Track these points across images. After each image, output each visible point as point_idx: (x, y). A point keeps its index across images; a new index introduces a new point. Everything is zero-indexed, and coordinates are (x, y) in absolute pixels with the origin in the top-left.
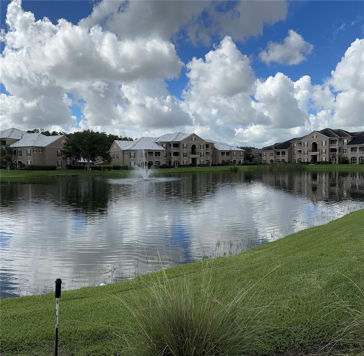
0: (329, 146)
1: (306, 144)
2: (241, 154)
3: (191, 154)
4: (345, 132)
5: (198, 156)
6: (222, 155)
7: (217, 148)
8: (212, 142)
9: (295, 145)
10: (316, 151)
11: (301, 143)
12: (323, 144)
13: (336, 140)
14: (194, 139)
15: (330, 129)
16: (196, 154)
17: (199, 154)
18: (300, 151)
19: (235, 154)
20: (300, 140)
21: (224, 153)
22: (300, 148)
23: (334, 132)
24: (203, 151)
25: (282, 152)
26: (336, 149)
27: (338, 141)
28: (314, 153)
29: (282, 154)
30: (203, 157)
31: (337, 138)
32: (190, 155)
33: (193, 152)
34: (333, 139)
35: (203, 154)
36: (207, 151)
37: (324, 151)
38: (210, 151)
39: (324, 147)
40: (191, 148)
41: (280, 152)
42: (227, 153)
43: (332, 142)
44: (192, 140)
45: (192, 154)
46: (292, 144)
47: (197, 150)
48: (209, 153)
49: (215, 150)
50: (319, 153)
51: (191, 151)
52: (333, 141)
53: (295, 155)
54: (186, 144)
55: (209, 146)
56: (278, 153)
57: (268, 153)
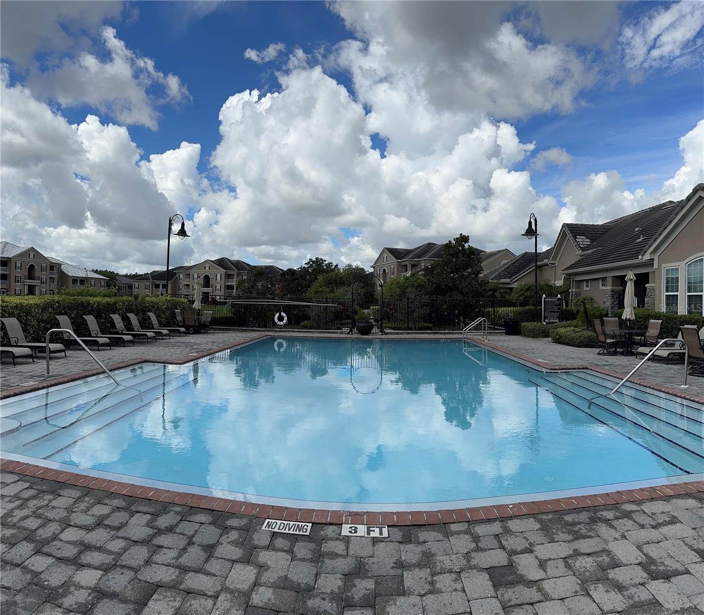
0: (225, 282)
1: (196, 276)
2: (102, 284)
3: (27, 278)
4: (245, 265)
5: (37, 283)
6: (73, 283)
7: (66, 272)
8: (59, 262)
9: (181, 277)
10: (209, 287)
11: (189, 275)
12: (218, 279)
13: (234, 275)
14: (32, 256)
15: (227, 259)
16: (34, 280)
17: (39, 280)
18: (188, 285)
19: (93, 283)
20: (188, 270)
21: (77, 280)
22: (187, 282)
23: (232, 264)
24: (45, 275)
25: (162, 284)
26: (233, 286)
27: (235, 275)
28: (206, 290)
29: (162, 288)
30: (44, 285)
31: (235, 272)
32: (26, 280)
33: (31, 276)
34: (229, 273)
35: (45, 281)
36: (51, 276)
37: (218, 287)
38: (55, 276)
39: (218, 283)
40: (27, 269)
41: (159, 284)
42: (80, 280)
43: (229, 276)
44: (29, 257)
45: (29, 279)
46: (177, 275)
47: (37, 273)
48: (54, 279)
49: (62, 274)
50: (213, 290)
51: (27, 275)
52: (231, 275)
53: (181, 290)
54: (20, 262)
55: (55, 267)
56: (157, 286)
57: (142, 284)
